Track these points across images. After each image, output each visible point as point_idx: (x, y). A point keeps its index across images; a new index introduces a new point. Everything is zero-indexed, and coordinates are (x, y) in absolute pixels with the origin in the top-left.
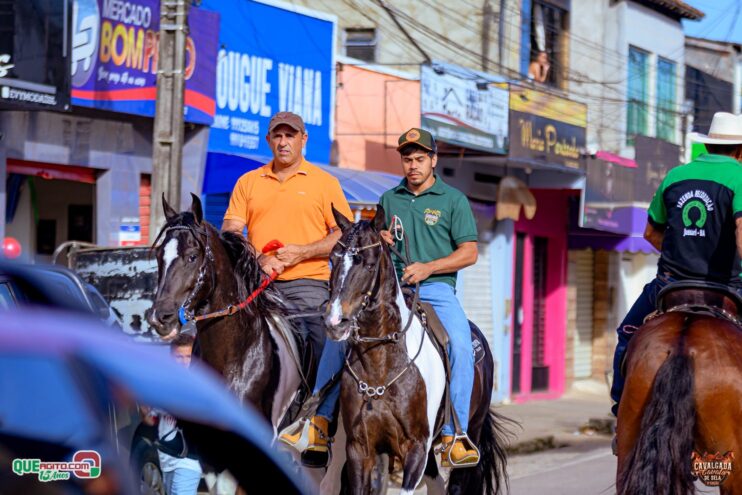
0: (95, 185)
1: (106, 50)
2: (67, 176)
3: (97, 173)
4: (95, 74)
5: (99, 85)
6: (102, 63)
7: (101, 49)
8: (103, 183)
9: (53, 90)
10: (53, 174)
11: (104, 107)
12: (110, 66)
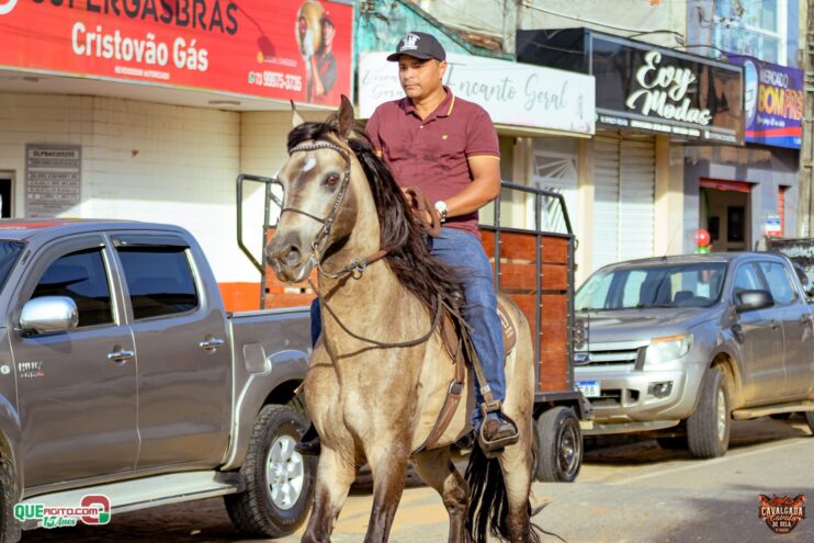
0: (750, 194)
1: (762, 104)
2: (733, 188)
3: (751, 185)
4: (755, 120)
5: (758, 127)
6: (760, 112)
7: (759, 103)
8: (756, 192)
9: (734, 132)
10: (725, 187)
11: (761, 142)
12: (764, 114)
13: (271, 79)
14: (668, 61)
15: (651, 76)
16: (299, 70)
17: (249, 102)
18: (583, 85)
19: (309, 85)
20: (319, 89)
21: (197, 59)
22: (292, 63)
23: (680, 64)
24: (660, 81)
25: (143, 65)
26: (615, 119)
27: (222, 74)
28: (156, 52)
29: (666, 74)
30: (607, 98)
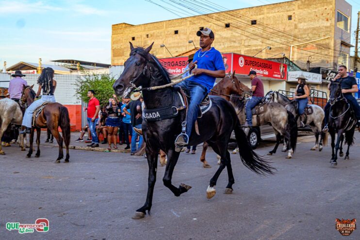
13: (276, 76)
14: (332, 72)
15: (329, 74)
16: (280, 74)
17: (272, 79)
18: (320, 76)
19: (281, 77)
20: (282, 77)
21: (266, 73)
22: (279, 73)
23: (334, 72)
24: (331, 75)
25: (259, 74)
26: (324, 81)
27: (270, 75)
28: (261, 72)
29: (332, 74)
30: (323, 78)
